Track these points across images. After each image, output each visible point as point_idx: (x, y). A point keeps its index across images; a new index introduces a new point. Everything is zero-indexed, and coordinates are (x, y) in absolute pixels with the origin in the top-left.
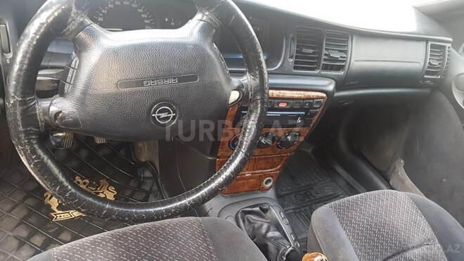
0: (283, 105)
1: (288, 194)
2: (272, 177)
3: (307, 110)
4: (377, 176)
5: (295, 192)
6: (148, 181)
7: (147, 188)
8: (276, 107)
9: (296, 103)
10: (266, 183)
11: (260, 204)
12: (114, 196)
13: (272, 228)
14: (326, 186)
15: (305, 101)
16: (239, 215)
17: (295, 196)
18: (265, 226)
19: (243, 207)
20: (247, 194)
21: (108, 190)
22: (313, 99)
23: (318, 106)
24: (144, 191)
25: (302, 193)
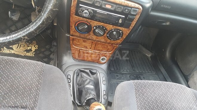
0: (108, 7)
1: (126, 74)
2: (106, 57)
3: (126, 15)
4: (182, 77)
5: (130, 74)
6: (54, 47)
7: (52, 50)
8: (103, 7)
9: (118, 7)
10: (102, 59)
11: (91, 69)
12: (36, 50)
13: (91, 83)
14: (151, 76)
15: (125, 8)
16: (76, 71)
17: (130, 76)
18: (88, 81)
19: (81, 68)
20: (89, 63)
21: (34, 46)
22: (132, 7)
23: (135, 14)
24: (51, 51)
25: (135, 75)
